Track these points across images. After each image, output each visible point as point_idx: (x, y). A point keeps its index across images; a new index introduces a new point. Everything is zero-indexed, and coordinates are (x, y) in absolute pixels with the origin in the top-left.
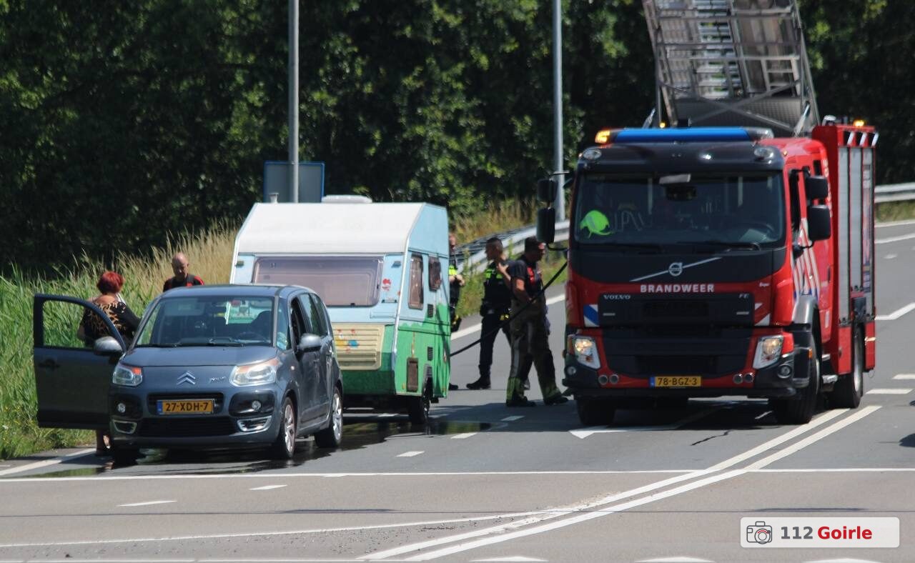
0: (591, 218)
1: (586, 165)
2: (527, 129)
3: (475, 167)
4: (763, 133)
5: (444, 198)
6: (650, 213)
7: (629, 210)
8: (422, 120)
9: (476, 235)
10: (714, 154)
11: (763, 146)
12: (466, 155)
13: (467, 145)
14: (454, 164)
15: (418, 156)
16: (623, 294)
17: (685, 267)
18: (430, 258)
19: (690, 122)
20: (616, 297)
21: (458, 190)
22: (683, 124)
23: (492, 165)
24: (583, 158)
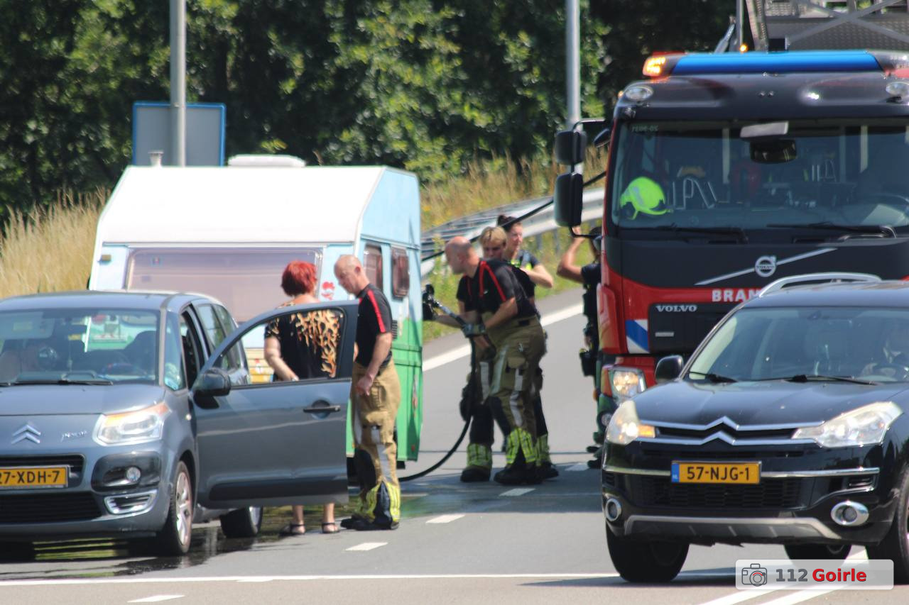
0: (636, 189)
1: (629, 109)
2: (524, 53)
3: (445, 111)
4: (900, 58)
5: (399, 157)
6: (726, 180)
7: (694, 176)
8: (365, 39)
9: (449, 213)
10: (825, 91)
11: (899, 79)
12: (432, 93)
13: (435, 77)
14: (415, 105)
15: (359, 94)
16: (685, 303)
17: (780, 263)
18: (394, 250)
19: (787, 43)
20: (676, 307)
21: (419, 145)
22: (776, 45)
23: (472, 107)
24: (625, 99)
